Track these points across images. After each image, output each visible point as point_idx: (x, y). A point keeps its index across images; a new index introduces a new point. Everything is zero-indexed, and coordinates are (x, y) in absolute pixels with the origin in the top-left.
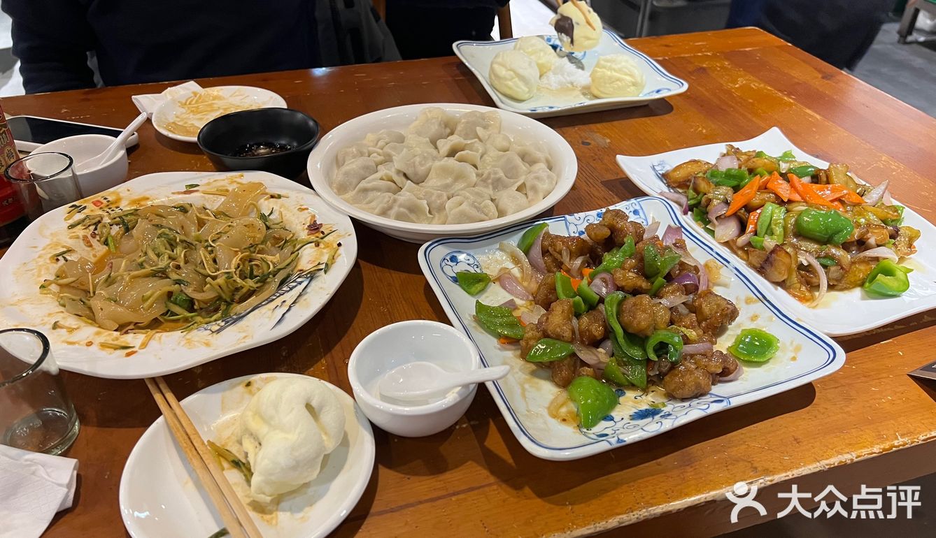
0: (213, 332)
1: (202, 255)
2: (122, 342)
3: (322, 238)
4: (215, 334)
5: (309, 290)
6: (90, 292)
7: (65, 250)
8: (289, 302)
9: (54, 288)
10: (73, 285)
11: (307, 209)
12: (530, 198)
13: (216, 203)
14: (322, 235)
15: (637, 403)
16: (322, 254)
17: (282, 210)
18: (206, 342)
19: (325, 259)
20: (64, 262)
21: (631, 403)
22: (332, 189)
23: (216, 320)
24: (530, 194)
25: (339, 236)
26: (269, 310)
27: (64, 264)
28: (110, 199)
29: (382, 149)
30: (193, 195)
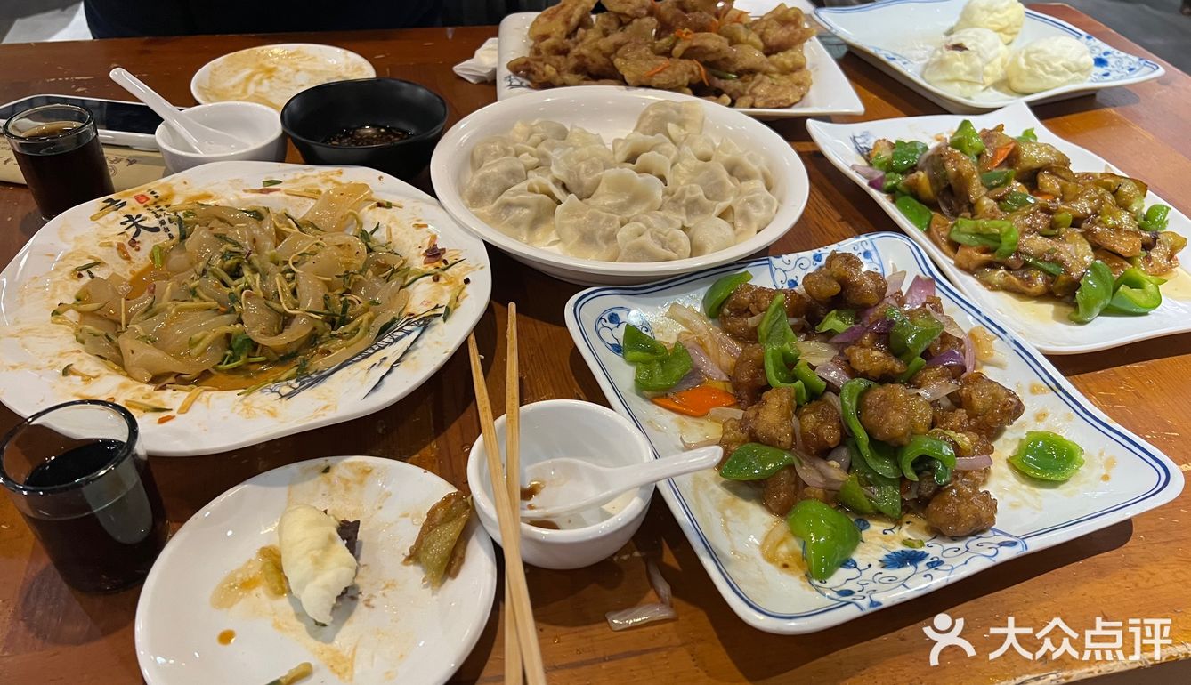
0: (282, 397)
1: (278, 283)
2: (155, 401)
3: (444, 270)
4: (284, 399)
5: (420, 344)
6: (121, 324)
7: (92, 261)
8: (390, 361)
9: (71, 315)
10: (98, 312)
11: (426, 226)
12: (739, 229)
13: (303, 209)
14: (443, 265)
15: (889, 541)
16: (442, 293)
17: (391, 225)
18: (271, 410)
19: (445, 300)
20: (89, 279)
21: (879, 541)
22: (463, 200)
23: (288, 379)
24: (739, 224)
25: (467, 268)
26: (364, 369)
27: (90, 282)
28: (159, 193)
29: (536, 147)
30: (271, 194)
